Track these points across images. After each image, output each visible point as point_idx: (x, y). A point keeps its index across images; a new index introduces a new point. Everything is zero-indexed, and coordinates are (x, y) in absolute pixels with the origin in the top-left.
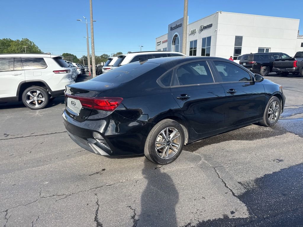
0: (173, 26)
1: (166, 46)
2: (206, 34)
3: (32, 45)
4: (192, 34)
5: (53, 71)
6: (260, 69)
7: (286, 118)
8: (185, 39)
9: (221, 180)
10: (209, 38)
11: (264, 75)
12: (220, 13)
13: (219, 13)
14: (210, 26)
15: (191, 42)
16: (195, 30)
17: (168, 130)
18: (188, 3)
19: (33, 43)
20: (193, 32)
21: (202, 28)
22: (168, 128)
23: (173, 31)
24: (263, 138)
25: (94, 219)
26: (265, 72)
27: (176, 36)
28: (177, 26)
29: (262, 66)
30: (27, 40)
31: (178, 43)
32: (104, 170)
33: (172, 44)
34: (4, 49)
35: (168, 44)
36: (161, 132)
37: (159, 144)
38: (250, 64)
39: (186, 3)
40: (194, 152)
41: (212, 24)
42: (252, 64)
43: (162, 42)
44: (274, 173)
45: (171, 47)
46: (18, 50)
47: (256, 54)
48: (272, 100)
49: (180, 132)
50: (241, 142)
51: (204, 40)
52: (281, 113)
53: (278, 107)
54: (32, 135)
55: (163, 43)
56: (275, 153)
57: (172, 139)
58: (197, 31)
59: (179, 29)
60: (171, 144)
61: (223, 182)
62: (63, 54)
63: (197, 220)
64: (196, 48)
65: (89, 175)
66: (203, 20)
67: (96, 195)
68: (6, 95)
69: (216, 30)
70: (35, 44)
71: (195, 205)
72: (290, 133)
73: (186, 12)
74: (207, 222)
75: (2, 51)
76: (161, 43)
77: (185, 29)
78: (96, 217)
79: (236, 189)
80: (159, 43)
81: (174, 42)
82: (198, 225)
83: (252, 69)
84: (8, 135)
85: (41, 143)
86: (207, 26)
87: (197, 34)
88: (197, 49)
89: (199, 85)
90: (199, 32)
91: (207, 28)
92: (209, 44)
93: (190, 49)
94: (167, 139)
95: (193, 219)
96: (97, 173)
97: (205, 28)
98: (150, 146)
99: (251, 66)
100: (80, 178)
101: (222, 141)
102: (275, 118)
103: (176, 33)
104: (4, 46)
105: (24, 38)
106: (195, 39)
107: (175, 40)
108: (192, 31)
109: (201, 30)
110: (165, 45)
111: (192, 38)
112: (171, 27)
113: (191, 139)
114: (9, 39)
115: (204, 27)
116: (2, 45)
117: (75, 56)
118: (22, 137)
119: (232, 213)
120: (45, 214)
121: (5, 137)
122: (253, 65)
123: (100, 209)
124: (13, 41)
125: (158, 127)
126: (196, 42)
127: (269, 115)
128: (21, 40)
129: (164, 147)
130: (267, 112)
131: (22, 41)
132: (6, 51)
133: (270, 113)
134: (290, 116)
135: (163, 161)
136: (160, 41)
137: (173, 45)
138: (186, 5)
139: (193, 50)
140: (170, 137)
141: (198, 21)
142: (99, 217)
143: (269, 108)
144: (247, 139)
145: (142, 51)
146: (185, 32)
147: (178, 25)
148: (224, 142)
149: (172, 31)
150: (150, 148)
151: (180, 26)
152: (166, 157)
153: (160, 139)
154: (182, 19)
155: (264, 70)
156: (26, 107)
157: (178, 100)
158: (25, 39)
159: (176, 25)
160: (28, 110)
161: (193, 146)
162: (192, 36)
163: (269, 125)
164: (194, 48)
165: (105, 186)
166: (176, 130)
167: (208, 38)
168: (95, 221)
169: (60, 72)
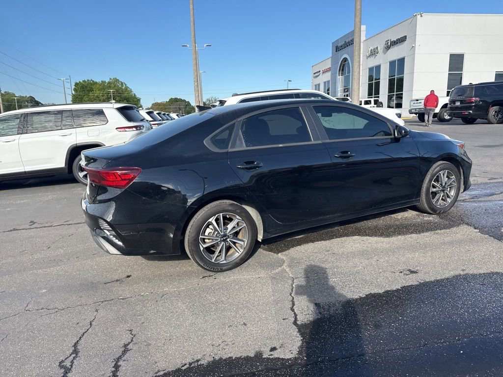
0: (339, 45)
1: (329, 79)
2: (395, 53)
3: (123, 88)
4: (372, 55)
5: (116, 129)
6: (487, 111)
7: (480, 199)
8: (357, 64)
9: (292, 298)
10: (402, 61)
11: (496, 122)
12: (420, 15)
13: (419, 17)
14: (403, 40)
15: (371, 70)
16: (377, 48)
17: (223, 217)
18: (361, 3)
19: (125, 84)
20: (374, 53)
21: (389, 44)
22: (221, 214)
23: (340, 53)
24: (412, 233)
25: (73, 344)
26: (497, 116)
27: (345, 60)
28: (346, 44)
29: (492, 106)
30: (117, 80)
31: (349, 72)
32: (128, 277)
33: (339, 73)
34: (84, 95)
35: (332, 74)
36: (210, 220)
37: (209, 239)
38: (469, 103)
39: (358, 3)
40: (280, 254)
41: (406, 36)
42: (472, 103)
43: (321, 72)
44: (387, 292)
45: (338, 80)
46: (103, 96)
47: (478, 84)
48: (438, 168)
49: (245, 220)
50: (367, 240)
51: (392, 64)
52: (462, 190)
53: (453, 179)
54: (65, 223)
55: (323, 73)
56: (414, 258)
57: (230, 231)
58: (381, 49)
59: (349, 49)
60: (228, 240)
61: (291, 303)
62: (170, 100)
63: (213, 356)
64: (379, 79)
65: (105, 283)
66: (390, 30)
67: (97, 311)
68: (50, 165)
69: (414, 45)
70: (127, 86)
71: (224, 334)
72: (466, 226)
73: (358, 19)
74: (225, 360)
75: (82, 98)
76: (321, 74)
77: (357, 48)
78: (78, 341)
79: (304, 313)
80: (316, 74)
81: (343, 70)
82: (209, 363)
83: (471, 111)
84: (34, 223)
85: (70, 236)
86: (397, 40)
87: (380, 55)
88: (381, 81)
89: (281, 145)
90: (383, 52)
91: (397, 43)
92: (401, 70)
93: (369, 80)
94: (222, 232)
95: (208, 355)
96: (117, 281)
97: (395, 43)
98: (190, 242)
99: (470, 106)
100: (91, 286)
101: (337, 237)
102: (449, 200)
103: (345, 56)
104: (84, 91)
105: (112, 78)
106: (377, 64)
107: (344, 67)
108: (371, 50)
109: (388, 48)
110: (327, 77)
111: (373, 63)
112: (336, 45)
113: (268, 232)
114: (92, 80)
115: (392, 42)
116: (82, 90)
117: (188, 102)
118: (51, 226)
119: (273, 349)
120: (18, 332)
121: (30, 225)
122: (474, 104)
123: (90, 330)
124: (95, 83)
125: (204, 212)
126: (378, 68)
127: (434, 194)
128: (107, 80)
129: (217, 244)
130: (428, 189)
131: (109, 83)
132: (87, 99)
133: (434, 190)
134: (490, 196)
135: (215, 266)
136: (318, 71)
137: (339, 76)
138: (358, 7)
139: (374, 81)
140: (227, 229)
141: (383, 33)
142: (82, 342)
143: (433, 182)
144: (382, 235)
145: (289, 89)
146: (356, 53)
147: (347, 41)
148: (338, 239)
149: (338, 52)
150: (190, 245)
151: (351, 43)
152: (222, 260)
153: (211, 231)
154: (353, 32)
155: (496, 112)
156: (79, 183)
157: (240, 170)
158: (114, 79)
159: (345, 42)
160: (80, 187)
161: (285, 245)
162: (372, 58)
163: (434, 211)
164: (376, 79)
165: (117, 299)
166: (238, 217)
167: (399, 60)
168: (73, 346)
169: (126, 129)
